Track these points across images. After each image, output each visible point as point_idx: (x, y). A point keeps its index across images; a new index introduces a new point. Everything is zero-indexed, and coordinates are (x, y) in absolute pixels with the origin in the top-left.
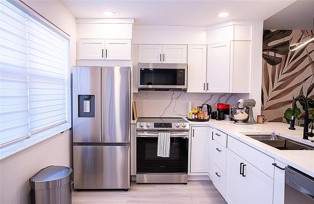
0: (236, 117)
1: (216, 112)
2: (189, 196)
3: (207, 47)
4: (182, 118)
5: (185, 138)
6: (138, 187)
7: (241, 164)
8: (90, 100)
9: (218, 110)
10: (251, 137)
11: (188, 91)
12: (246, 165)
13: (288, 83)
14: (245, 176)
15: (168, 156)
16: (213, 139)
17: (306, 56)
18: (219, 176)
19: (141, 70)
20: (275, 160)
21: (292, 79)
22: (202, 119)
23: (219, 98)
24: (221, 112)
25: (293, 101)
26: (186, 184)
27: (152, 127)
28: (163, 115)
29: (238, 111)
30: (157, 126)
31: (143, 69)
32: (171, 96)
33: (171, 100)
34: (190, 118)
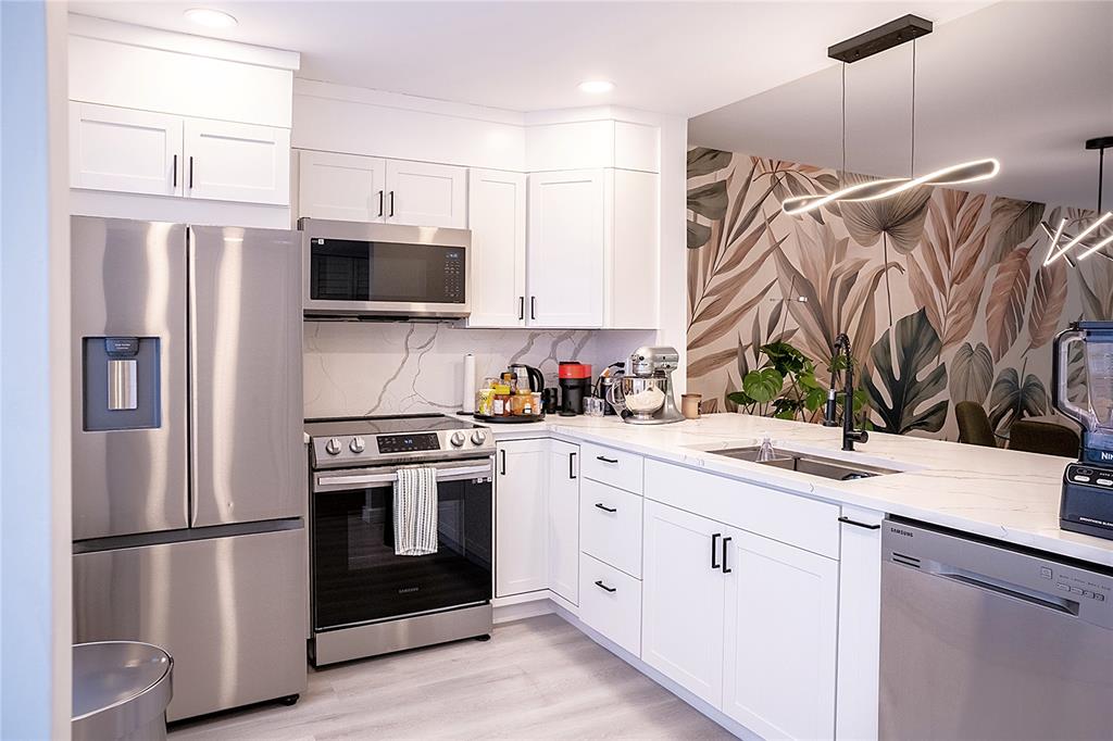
0: (631, 402)
1: (555, 390)
2: (517, 675)
3: (528, 179)
4: (443, 416)
5: (480, 481)
6: (327, 682)
7: (714, 536)
8: (136, 357)
9: (562, 382)
10: (731, 456)
11: (472, 322)
12: (730, 539)
13: (728, 298)
14: (729, 571)
15: (432, 549)
16: (571, 477)
17: (762, 228)
18: (611, 590)
19: (314, 246)
20: (841, 508)
21: (736, 290)
22: (529, 416)
23: (555, 344)
24: (573, 387)
25: (739, 353)
26: (485, 638)
27: (372, 452)
28: (377, 407)
29: (637, 383)
30: (388, 446)
31: (321, 242)
32: (404, 340)
33: (404, 355)
34: (486, 412)
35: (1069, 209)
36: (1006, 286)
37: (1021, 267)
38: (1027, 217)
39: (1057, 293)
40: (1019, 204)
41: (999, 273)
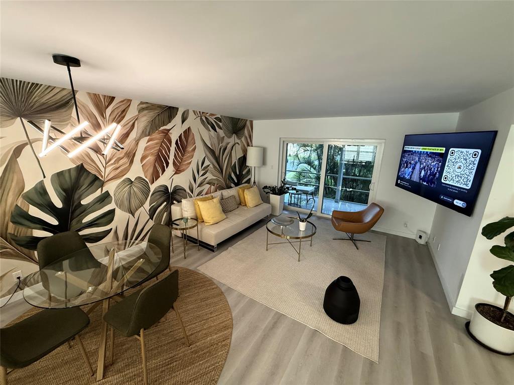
35: (194, 111)
36: (155, 147)
37: (165, 138)
38: (167, 114)
39: (190, 149)
40: (160, 106)
41: (148, 141)
